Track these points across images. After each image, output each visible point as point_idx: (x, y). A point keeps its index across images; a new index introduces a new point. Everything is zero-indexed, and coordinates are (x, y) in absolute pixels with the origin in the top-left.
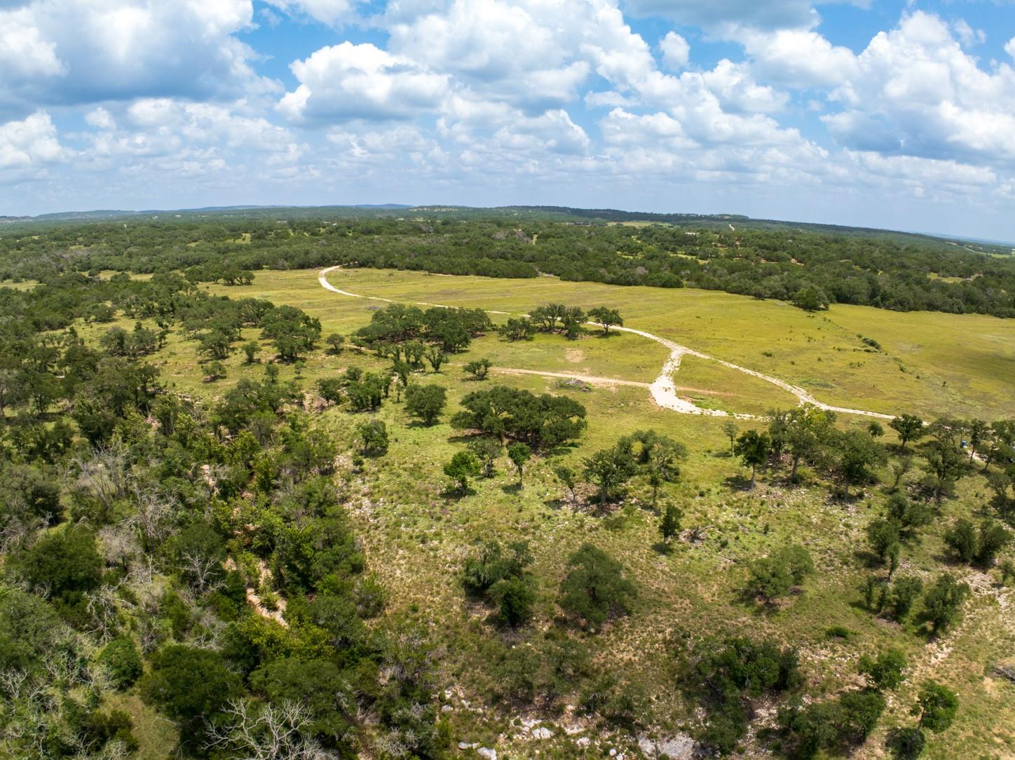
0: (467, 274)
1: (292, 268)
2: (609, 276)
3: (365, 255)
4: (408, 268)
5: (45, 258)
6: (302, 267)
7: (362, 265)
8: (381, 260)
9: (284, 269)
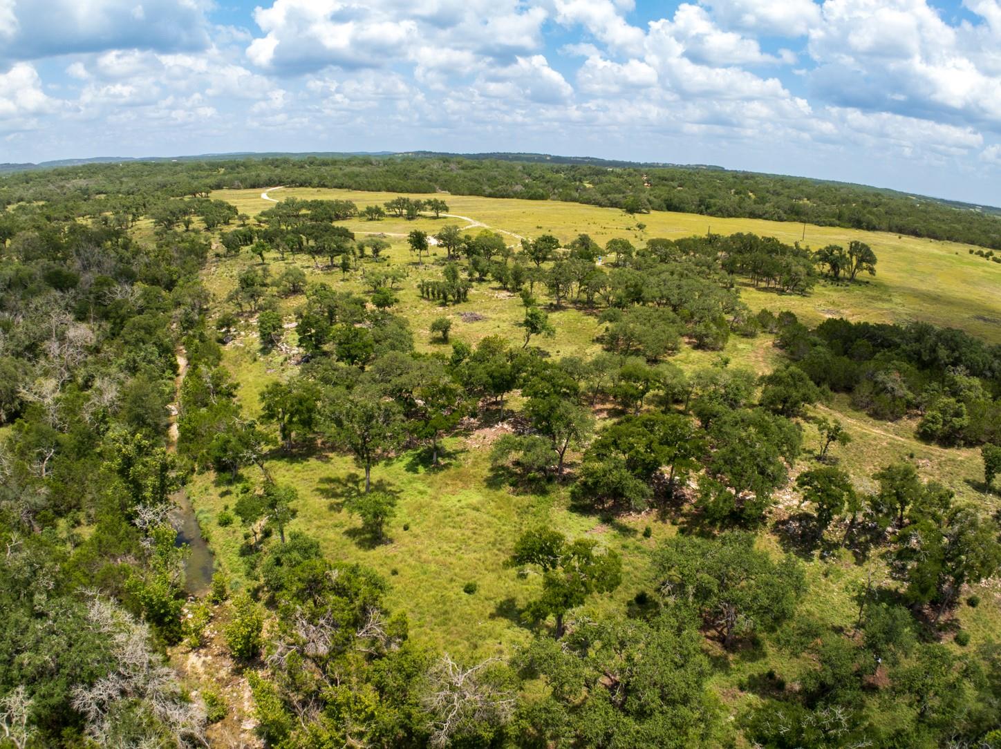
0: (379, 191)
1: (246, 188)
2: (489, 190)
3: (303, 178)
4: (335, 187)
5: (51, 187)
6: (253, 186)
7: (301, 185)
8: (316, 181)
9: (239, 188)
